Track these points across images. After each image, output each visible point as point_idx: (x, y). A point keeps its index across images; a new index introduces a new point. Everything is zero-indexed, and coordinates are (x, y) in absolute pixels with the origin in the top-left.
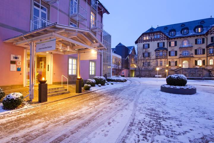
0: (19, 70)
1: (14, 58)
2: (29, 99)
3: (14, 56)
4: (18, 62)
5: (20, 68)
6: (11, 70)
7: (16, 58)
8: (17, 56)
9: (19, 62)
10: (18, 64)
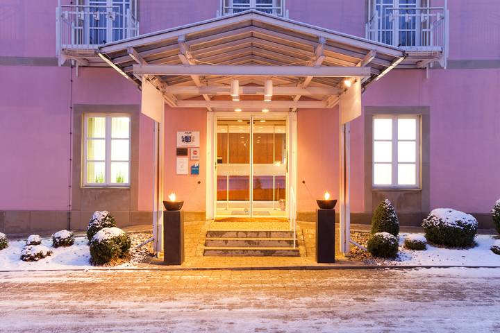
0: (195, 171)
1: (183, 141)
2: (152, 248)
3: (183, 134)
4: (192, 150)
5: (198, 167)
6: (178, 172)
7: (187, 139)
8: (190, 135)
9: (194, 149)
10: (192, 155)
